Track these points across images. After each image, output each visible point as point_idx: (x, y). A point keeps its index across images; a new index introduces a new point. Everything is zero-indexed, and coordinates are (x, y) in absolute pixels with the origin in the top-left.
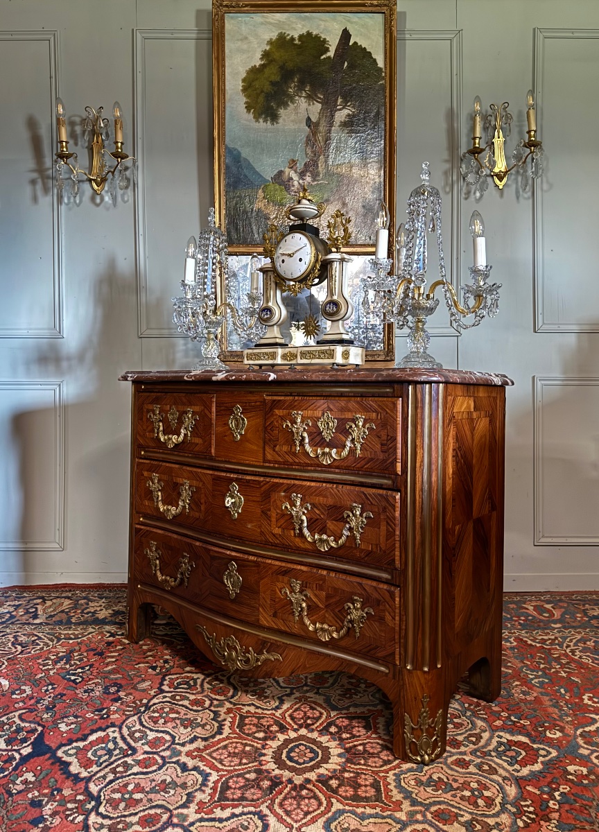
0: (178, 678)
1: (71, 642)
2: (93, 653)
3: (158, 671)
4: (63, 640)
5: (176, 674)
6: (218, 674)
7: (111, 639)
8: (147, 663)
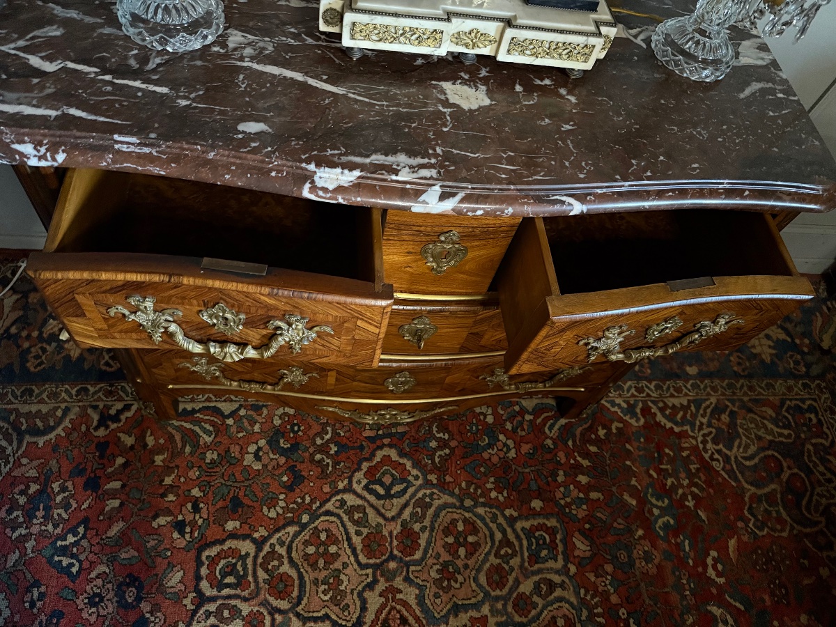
0: (219, 556)
1: (41, 441)
2: (80, 481)
3: (187, 537)
4: (28, 438)
5: (214, 543)
6: (273, 540)
7: (101, 432)
8: (168, 512)
